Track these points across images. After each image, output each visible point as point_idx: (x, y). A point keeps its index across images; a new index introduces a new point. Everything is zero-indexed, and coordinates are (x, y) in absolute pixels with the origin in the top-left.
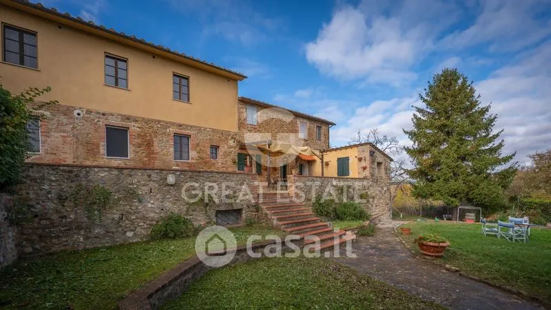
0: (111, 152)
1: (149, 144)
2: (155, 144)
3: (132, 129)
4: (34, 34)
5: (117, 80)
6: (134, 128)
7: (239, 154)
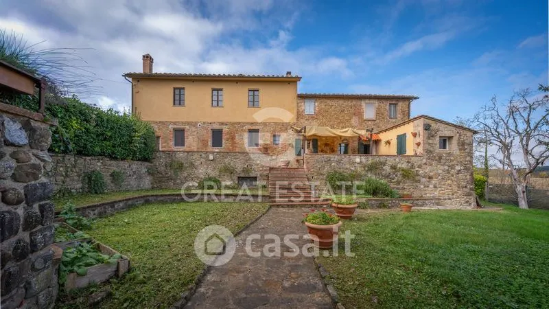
0: (214, 145)
1: (233, 138)
2: (237, 137)
3: (224, 129)
4: (184, 89)
5: (217, 103)
6: (225, 129)
7: (296, 139)
